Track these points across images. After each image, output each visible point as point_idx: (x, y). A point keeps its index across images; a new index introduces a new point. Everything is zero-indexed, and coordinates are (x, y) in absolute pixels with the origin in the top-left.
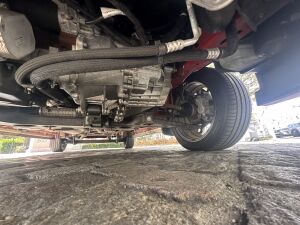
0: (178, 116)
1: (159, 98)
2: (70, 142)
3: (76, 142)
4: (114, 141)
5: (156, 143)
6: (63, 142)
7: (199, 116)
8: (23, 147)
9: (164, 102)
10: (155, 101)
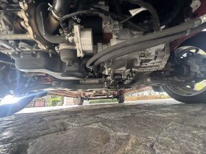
0: (167, 77)
1: (161, 64)
2: (85, 99)
3: (89, 99)
4: (111, 98)
5: (139, 99)
6: (82, 99)
7: (193, 74)
8: (61, 103)
9: (163, 66)
10: (157, 66)
